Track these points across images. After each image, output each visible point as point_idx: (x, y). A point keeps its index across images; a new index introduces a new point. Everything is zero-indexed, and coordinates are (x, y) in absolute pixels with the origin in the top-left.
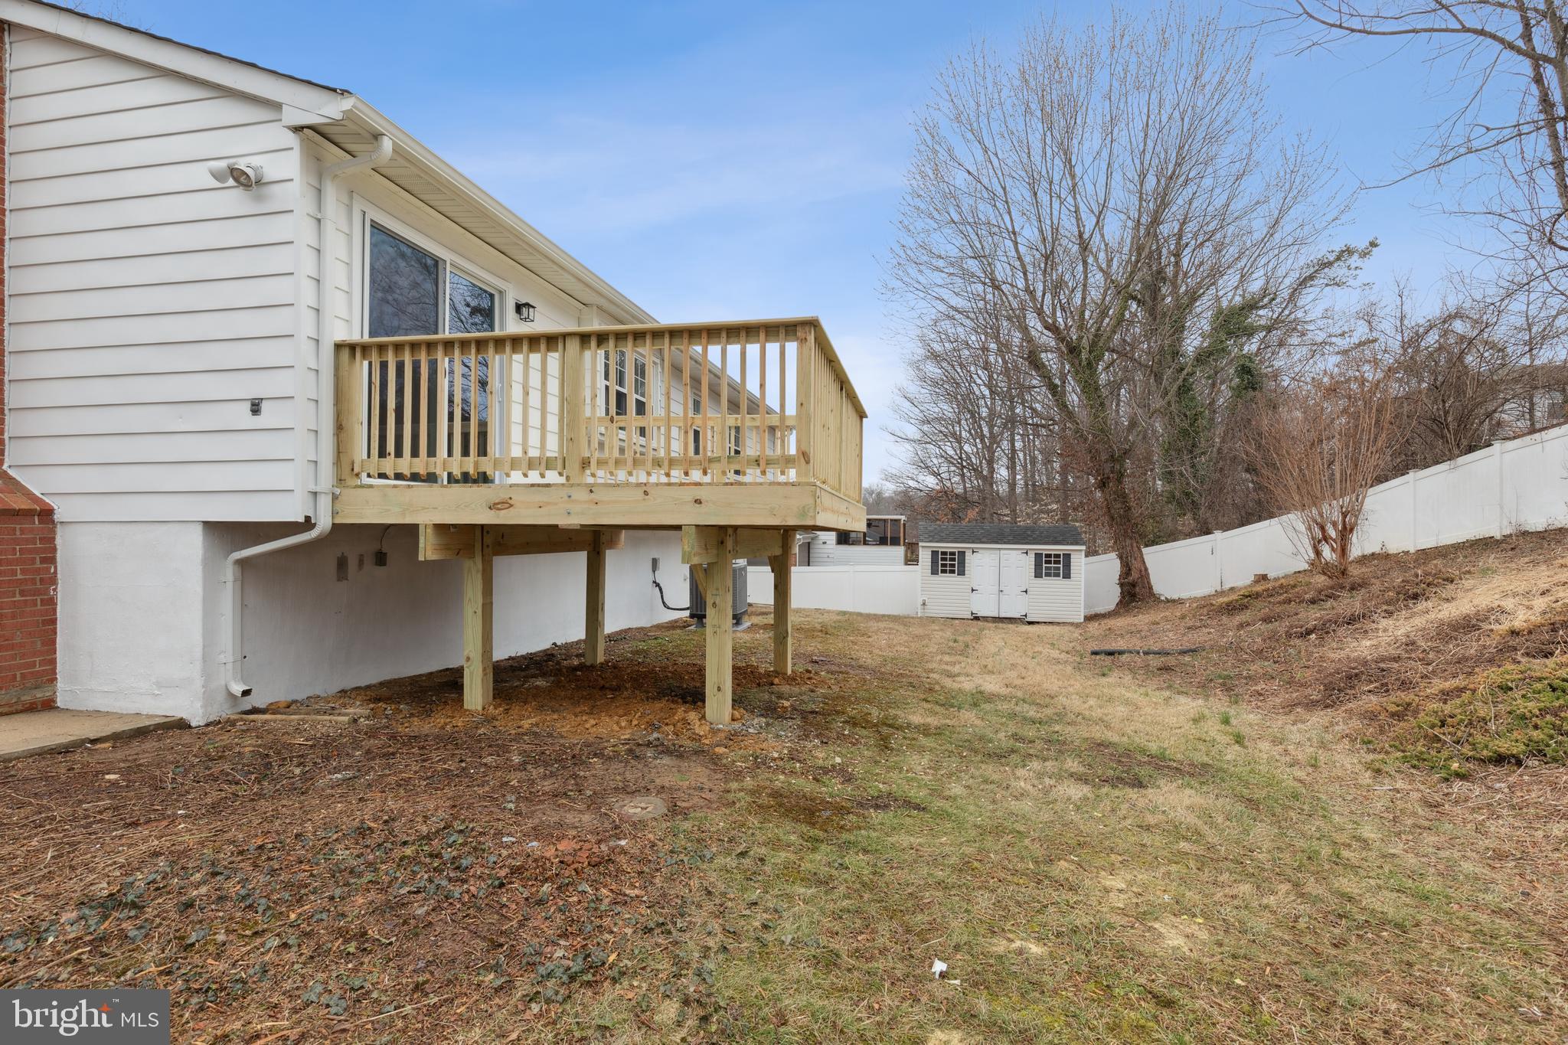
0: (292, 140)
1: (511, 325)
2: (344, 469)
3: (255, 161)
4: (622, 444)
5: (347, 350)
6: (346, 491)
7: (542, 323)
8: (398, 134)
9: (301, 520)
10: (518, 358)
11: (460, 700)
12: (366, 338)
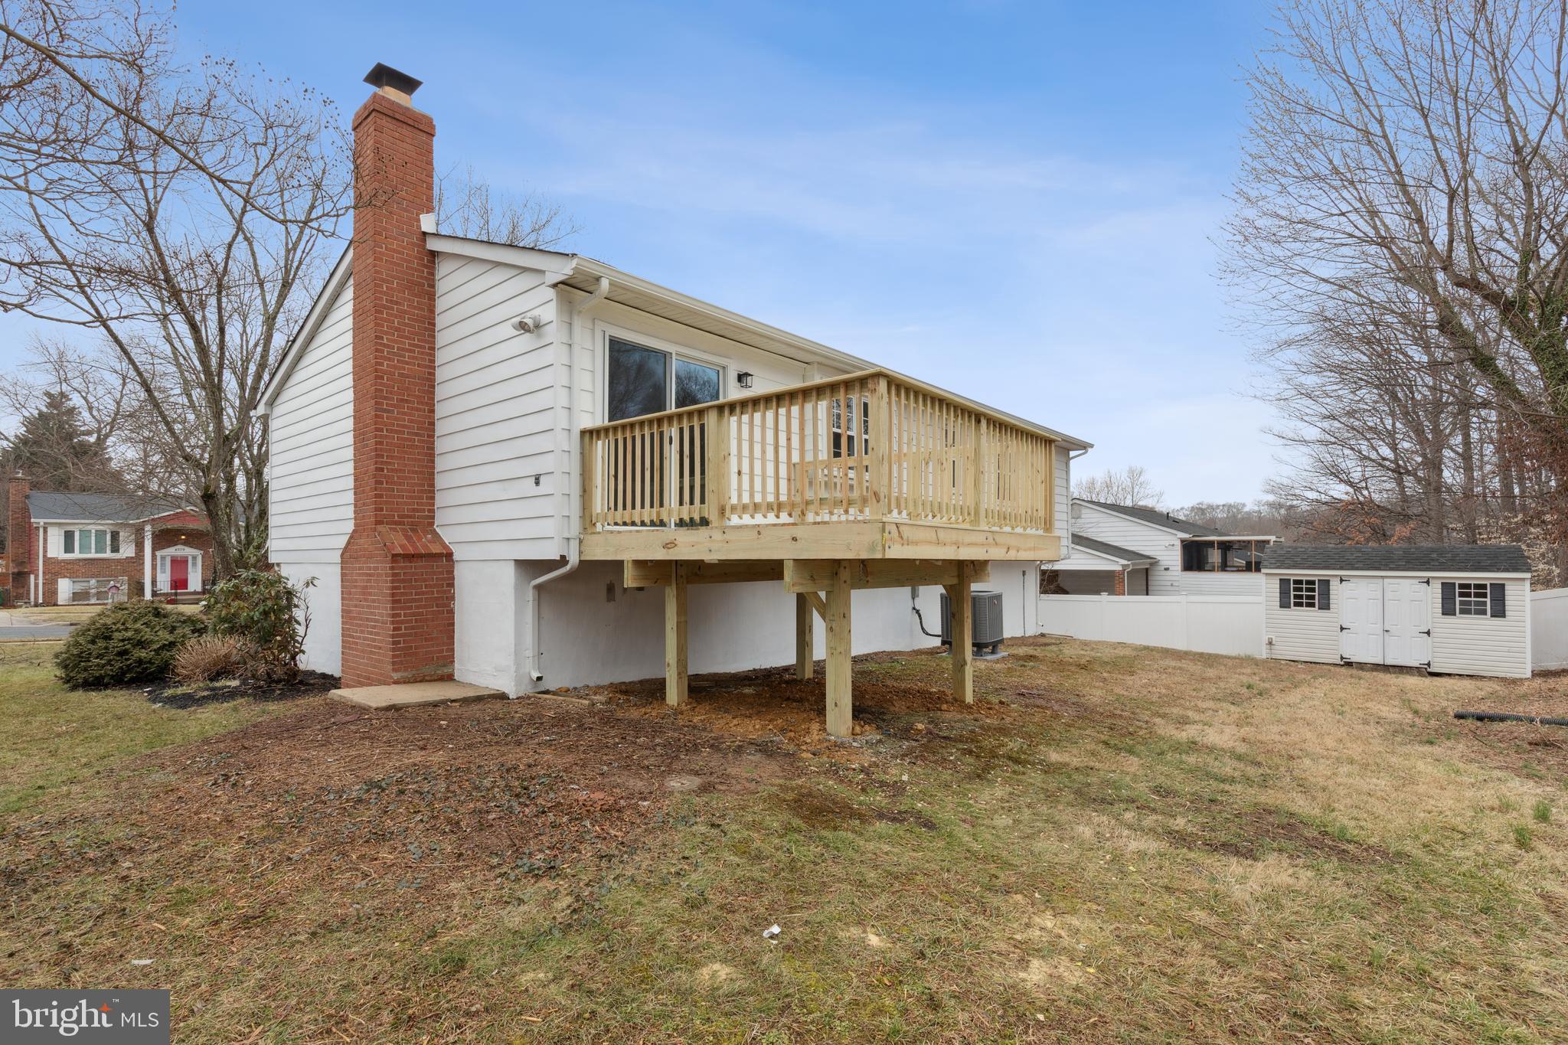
0: (551, 293)
1: (733, 392)
2: (588, 521)
3: (535, 313)
4: (850, 482)
5: (590, 435)
6: (589, 537)
7: (761, 386)
8: (613, 273)
9: (558, 558)
10: (734, 419)
11: (664, 699)
12: (606, 423)
